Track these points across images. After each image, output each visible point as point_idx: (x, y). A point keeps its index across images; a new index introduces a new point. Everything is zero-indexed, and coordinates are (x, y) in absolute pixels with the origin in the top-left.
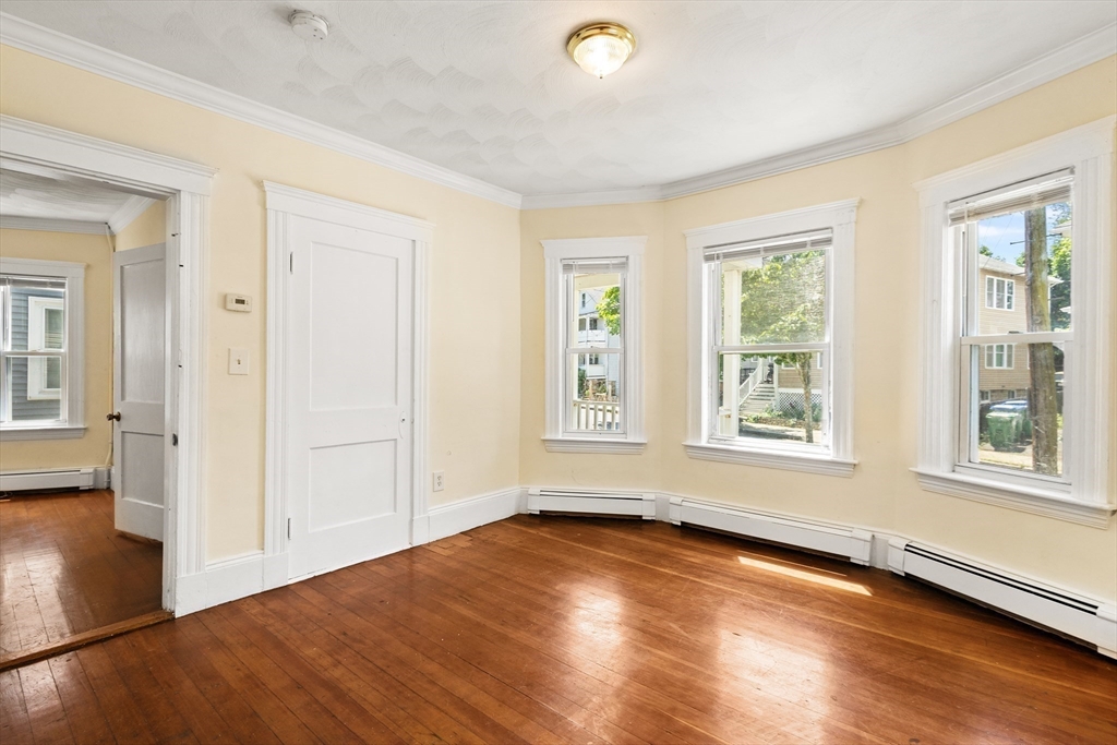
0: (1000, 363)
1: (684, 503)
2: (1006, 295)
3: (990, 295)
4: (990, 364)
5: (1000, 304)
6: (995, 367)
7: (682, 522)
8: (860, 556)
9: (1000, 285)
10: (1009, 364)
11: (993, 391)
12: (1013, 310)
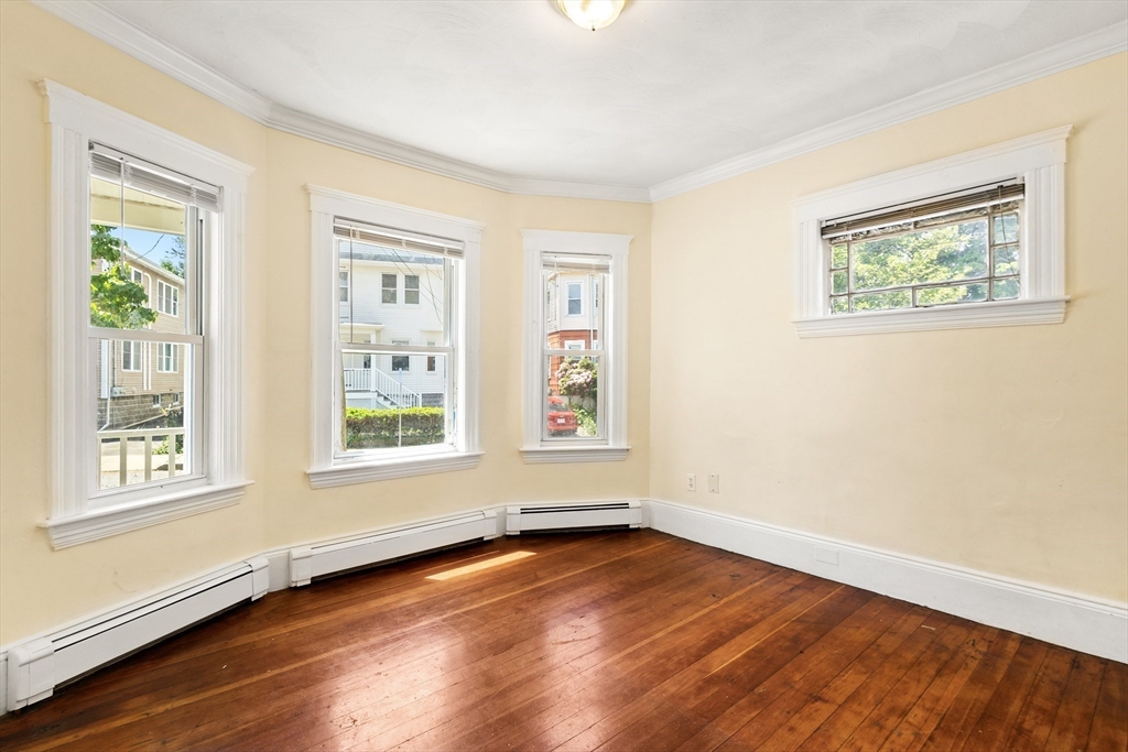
0: (168, 369)
1: (315, 552)
2: (173, 301)
3: (161, 299)
4: (160, 368)
5: (168, 311)
6: (165, 371)
7: (312, 578)
8: (489, 532)
9: (168, 289)
10: (175, 370)
11: (162, 395)
12: (177, 316)
